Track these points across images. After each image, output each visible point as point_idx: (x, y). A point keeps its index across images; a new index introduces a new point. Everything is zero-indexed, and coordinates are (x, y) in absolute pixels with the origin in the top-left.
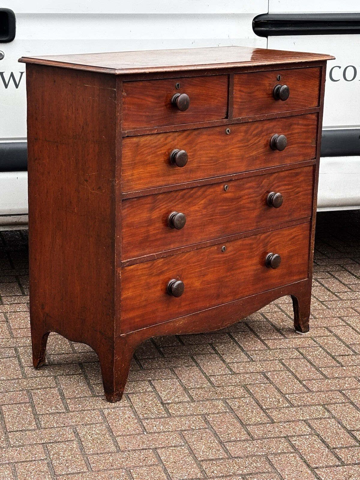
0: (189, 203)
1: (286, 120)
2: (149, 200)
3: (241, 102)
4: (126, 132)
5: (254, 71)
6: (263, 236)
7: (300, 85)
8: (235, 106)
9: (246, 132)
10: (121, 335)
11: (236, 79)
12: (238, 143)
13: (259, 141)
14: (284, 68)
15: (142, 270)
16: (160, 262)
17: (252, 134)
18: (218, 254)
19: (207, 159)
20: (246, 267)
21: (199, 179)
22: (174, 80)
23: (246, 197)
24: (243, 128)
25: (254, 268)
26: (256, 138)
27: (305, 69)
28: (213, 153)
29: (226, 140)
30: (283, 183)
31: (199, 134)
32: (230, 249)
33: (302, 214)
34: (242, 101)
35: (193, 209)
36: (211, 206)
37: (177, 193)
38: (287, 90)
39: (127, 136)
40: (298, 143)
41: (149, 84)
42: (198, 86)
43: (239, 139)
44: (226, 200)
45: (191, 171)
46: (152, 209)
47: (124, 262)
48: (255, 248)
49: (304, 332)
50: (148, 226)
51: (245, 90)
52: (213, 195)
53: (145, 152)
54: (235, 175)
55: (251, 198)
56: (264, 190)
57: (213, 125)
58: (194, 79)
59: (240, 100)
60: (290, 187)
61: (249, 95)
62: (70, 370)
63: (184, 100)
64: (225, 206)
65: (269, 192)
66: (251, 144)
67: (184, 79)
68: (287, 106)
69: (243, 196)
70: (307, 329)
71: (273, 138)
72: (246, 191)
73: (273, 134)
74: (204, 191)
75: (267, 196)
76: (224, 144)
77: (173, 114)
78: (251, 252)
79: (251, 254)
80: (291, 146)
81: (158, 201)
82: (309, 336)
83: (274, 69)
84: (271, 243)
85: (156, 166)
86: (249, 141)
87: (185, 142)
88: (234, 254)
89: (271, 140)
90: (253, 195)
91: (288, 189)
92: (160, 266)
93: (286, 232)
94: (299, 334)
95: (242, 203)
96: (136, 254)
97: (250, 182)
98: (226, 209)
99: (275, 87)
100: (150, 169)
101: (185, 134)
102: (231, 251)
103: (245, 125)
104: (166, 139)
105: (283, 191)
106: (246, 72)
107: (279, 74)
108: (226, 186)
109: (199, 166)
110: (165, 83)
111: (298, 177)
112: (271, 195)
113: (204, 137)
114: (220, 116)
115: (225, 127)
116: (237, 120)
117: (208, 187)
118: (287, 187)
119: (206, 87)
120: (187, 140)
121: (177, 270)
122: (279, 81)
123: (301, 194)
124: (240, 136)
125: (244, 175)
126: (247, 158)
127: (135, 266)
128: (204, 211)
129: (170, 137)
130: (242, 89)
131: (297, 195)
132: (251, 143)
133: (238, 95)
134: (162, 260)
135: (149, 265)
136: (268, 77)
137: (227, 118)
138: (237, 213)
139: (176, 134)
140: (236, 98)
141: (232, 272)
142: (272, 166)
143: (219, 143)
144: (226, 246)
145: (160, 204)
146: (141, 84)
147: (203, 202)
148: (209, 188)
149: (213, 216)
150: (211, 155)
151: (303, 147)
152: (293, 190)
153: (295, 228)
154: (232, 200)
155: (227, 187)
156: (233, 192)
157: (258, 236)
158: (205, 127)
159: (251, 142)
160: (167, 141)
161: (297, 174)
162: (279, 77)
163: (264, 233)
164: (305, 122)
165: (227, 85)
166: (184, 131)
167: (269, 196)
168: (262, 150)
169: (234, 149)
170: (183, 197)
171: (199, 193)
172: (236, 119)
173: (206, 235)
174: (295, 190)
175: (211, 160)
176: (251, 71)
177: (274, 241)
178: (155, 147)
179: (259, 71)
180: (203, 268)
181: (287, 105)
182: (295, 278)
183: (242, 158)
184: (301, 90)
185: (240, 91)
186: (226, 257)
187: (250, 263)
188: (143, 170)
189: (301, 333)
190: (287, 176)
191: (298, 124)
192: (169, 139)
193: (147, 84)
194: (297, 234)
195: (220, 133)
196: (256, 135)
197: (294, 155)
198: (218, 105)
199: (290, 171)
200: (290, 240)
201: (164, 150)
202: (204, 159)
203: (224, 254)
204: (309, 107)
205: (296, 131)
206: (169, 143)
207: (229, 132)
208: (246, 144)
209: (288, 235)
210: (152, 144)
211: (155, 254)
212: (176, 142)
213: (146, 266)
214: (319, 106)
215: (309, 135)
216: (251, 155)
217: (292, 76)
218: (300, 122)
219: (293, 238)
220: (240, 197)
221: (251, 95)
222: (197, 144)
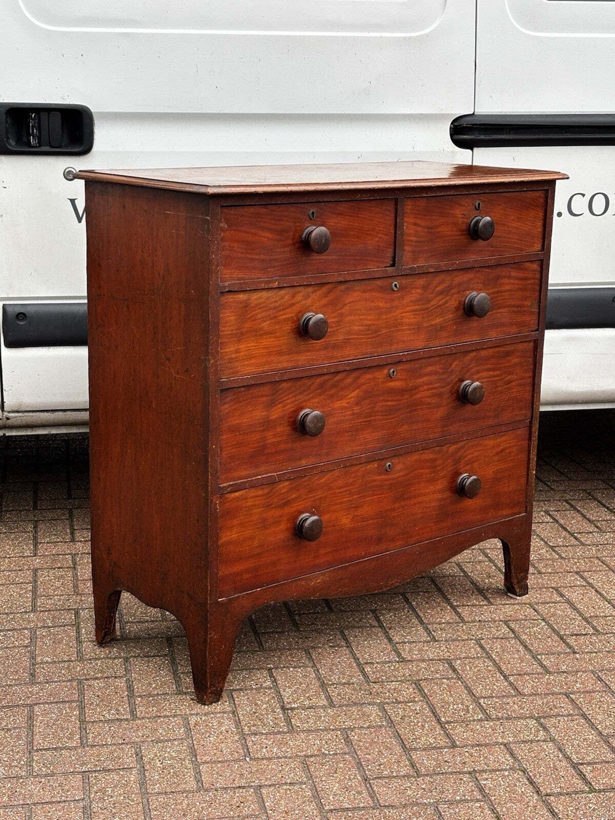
0: (332, 396)
1: (489, 271)
2: (266, 390)
3: (416, 242)
4: (227, 284)
5: (437, 195)
6: (454, 447)
7: (512, 218)
8: (407, 248)
9: (425, 288)
10: (219, 600)
11: (408, 206)
12: (412, 304)
13: (446, 302)
14: (487, 191)
15: (253, 499)
16: (284, 487)
17: (434, 290)
18: (380, 474)
19: (360, 328)
20: (424, 495)
21: (347, 359)
22: (306, 206)
23: (425, 387)
24: (421, 282)
25: (440, 496)
26: (441, 297)
27: (520, 193)
28: (370, 320)
29: (392, 300)
30: (486, 367)
31: (347, 289)
32: (399, 467)
33: (516, 415)
34: (418, 239)
35: (338, 404)
36: (368, 401)
37: (312, 380)
38: (491, 225)
39: (229, 291)
40: (509, 306)
41: (264, 210)
42: (346, 215)
43: (414, 299)
44: (392, 391)
45: (335, 346)
46: (272, 404)
47: (223, 487)
48: (439, 466)
49: (520, 596)
50: (264, 431)
51: (422, 223)
52: (370, 384)
53: (260, 316)
54: (406, 353)
55: (432, 389)
56: (454, 378)
57: (371, 277)
58: (340, 204)
59: (414, 239)
60: (498, 372)
61: (430, 230)
62: (151, 649)
63: (321, 236)
64: (390, 401)
65: (464, 381)
67: (323, 204)
68: (491, 249)
69: (420, 386)
70: (525, 590)
71: (468, 298)
72: (425, 379)
73: (468, 292)
74: (356, 378)
75: (459, 386)
76: (388, 305)
77: (304, 258)
78: (434, 472)
79: (433, 475)
80: (499, 311)
81: (280, 392)
82: (528, 601)
83: (471, 192)
84: (466, 459)
85: (277, 337)
86: (429, 301)
87: (324, 301)
88: (406, 475)
89: (465, 300)
90: (437, 385)
91: (494, 376)
92: (284, 493)
93: (490, 443)
94: (511, 597)
95: (418, 396)
96: (244, 473)
97: (431, 365)
98: (393, 406)
99: (472, 220)
100: (267, 341)
101: (325, 289)
102: (401, 470)
103: (423, 278)
104: (293, 296)
105: (485, 380)
106: (426, 195)
107: (479, 199)
108: (392, 370)
109: (348, 339)
110: (293, 209)
111: (510, 358)
112: (466, 385)
113: (355, 294)
114: (383, 262)
115: (390, 280)
116: (410, 269)
117: (362, 371)
118: (492, 373)
119: (359, 217)
120: (327, 299)
121: (313, 499)
122: (478, 210)
123: (514, 383)
124: (416, 294)
125: (422, 353)
126: (427, 327)
127: (242, 492)
128: (357, 409)
129: (301, 294)
130: (419, 221)
131: (508, 386)
132: (433, 306)
133: (411, 231)
134: (288, 483)
135: (266, 491)
136: (461, 205)
137: (393, 265)
138: (410, 412)
139: (310, 289)
140: (409, 235)
141: (403, 503)
142: (468, 340)
143: (381, 305)
144: (392, 463)
145: (284, 397)
146: (251, 210)
147: (354, 394)
148: (364, 373)
149: (371, 416)
150: (369, 323)
151: (517, 312)
152: (502, 377)
153: (504, 435)
154: (402, 392)
155: (393, 372)
156: (405, 380)
157: (445, 448)
158: (357, 278)
159: (433, 303)
160: (295, 300)
161: (508, 354)
162: (479, 204)
163: (454, 443)
164: (520, 275)
165: (393, 215)
166: (324, 284)
167: (462, 387)
168: (451, 316)
169: (406, 314)
170: (321, 386)
171: (349, 380)
172: (408, 267)
173: (360, 445)
174: (505, 377)
175: (368, 330)
176: (433, 195)
177: (471, 456)
178: (274, 308)
179: (446, 194)
180: (354, 497)
181: (491, 247)
182: (505, 512)
183: (418, 328)
184: (515, 225)
185: (415, 224)
186: (393, 479)
187: (432, 488)
188: (255, 344)
189: (514, 597)
190: (492, 357)
191: (509, 277)
192: (299, 297)
193: (262, 210)
194: (508, 445)
195: (382, 289)
196: (441, 293)
197: (503, 325)
198: (379, 246)
199: (497, 349)
200: (498, 453)
201: (290, 314)
202: (356, 328)
203: (389, 474)
204: (527, 251)
205: (506, 288)
206: (298, 303)
207: (397, 287)
208: (426, 306)
209: (493, 447)
210: (272, 303)
211: (275, 474)
212: (309, 301)
213: (260, 493)
214: (543, 251)
215: (528, 294)
216: (433, 323)
217: (500, 203)
218: (513, 274)
219: (502, 451)
220: (416, 388)
221: (432, 231)
222: (345, 305)
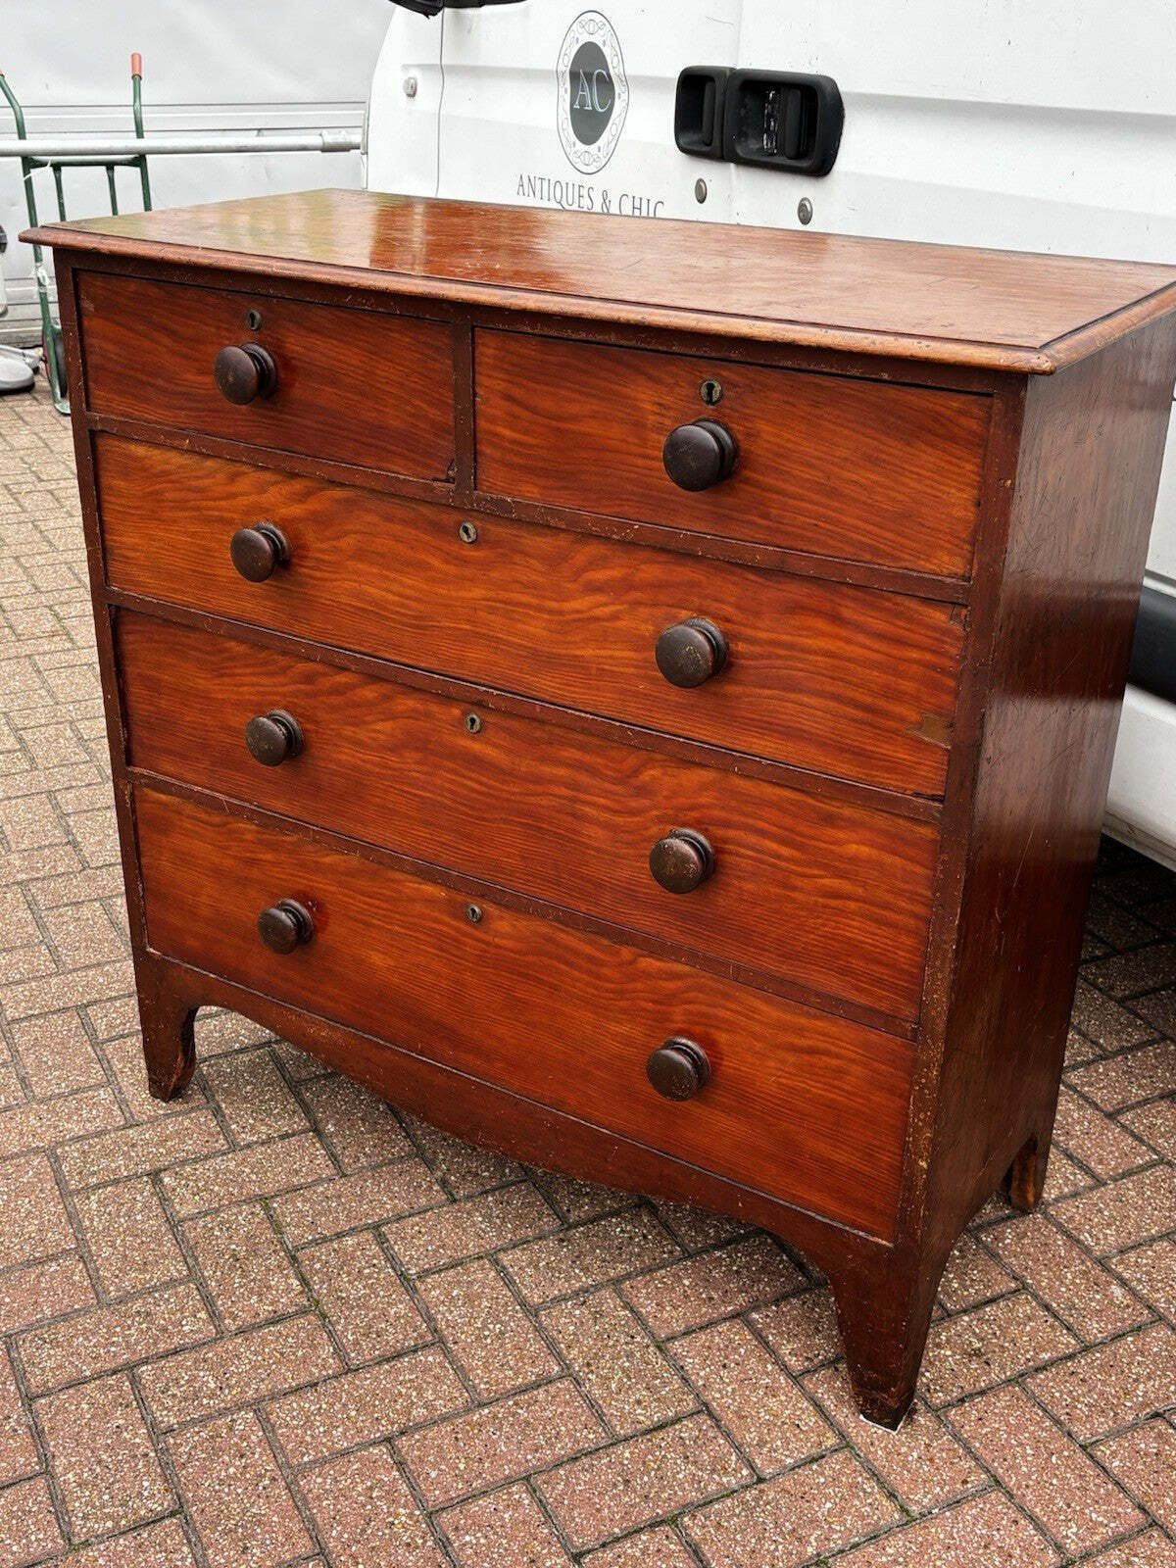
1: (760, 580)
3: (514, 442)
4: (98, 416)
5: (566, 336)
7: (844, 453)
8: (487, 450)
9: (551, 562)
10: (149, 949)
11: (488, 349)
13: (614, 617)
17: (578, 575)
18: (454, 916)
19: (388, 596)
22: (237, 297)
23: (564, 790)
24: (543, 543)
26: (599, 598)
27: (869, 385)
28: (409, 586)
29: (464, 562)
30: (751, 821)
31: (349, 501)
32: (501, 927)
34: (518, 436)
35: (347, 731)
36: (417, 756)
39: (104, 432)
41: (157, 291)
42: (330, 337)
43: (522, 577)
44: (475, 761)
51: (532, 401)
52: (420, 723)
54: (495, 692)
55: (584, 803)
58: (313, 308)
59: (509, 433)
60: (796, 853)
61: (556, 423)
63: (225, 366)
64: (471, 779)
66: (577, 616)
67: (275, 300)
69: (550, 782)
72: (564, 772)
74: (387, 698)
76: (452, 569)
79: (595, 991)
80: (793, 696)
87: (298, 510)
88: (517, 953)
90: (597, 801)
92: (247, 841)
95: (546, 802)
96: (171, 768)
97: (582, 748)
98: (477, 792)
101: (298, 486)
102: (507, 936)
103: (546, 535)
104: (233, 478)
107: (714, 375)
108: (470, 716)
109: (357, 608)
110: (210, 299)
113: (369, 518)
114: (427, 466)
115: (455, 516)
116: (495, 502)
117: (397, 688)
120: (303, 506)
121: (307, 883)
122: (710, 403)
123: (853, 905)
124: (525, 567)
127: (169, 798)
128: (391, 761)
130: (518, 393)
131: (833, 902)
132: (578, 612)
133: (498, 413)
136: (657, 381)
139: (268, 476)
140: (493, 420)
143: (432, 561)
144: (481, 908)
145: (234, 666)
147: (379, 726)
148: (404, 694)
149: (424, 789)
150: (405, 591)
151: (862, 722)
153: (818, 1018)
154: (501, 773)
155: (471, 720)
156: (508, 751)
159: (576, 605)
160: (233, 489)
162: (710, 388)
168: (629, 653)
169: (498, 605)
170: (309, 679)
171: (370, 693)
172: (489, 496)
173: (401, 835)
174: (821, 877)
175: (403, 605)
176: (554, 334)
177: (706, 1008)
181: (762, 517)
184: (855, 477)
185: (508, 398)
191: (836, 619)
193: (153, 290)
194: (832, 1049)
195: (437, 528)
198: (415, 426)
202: (372, 590)
203: (475, 928)
204: (904, 564)
206: (242, 495)
207: (468, 535)
208: (554, 606)
209: (782, 1028)
211: (225, 799)
212: (265, 500)
214: (968, 580)
215: (907, 686)
216: (578, 653)
217: (791, 400)
218: (847, 613)
219: (812, 1051)
220: (538, 780)
221: (559, 425)
222: (346, 533)
